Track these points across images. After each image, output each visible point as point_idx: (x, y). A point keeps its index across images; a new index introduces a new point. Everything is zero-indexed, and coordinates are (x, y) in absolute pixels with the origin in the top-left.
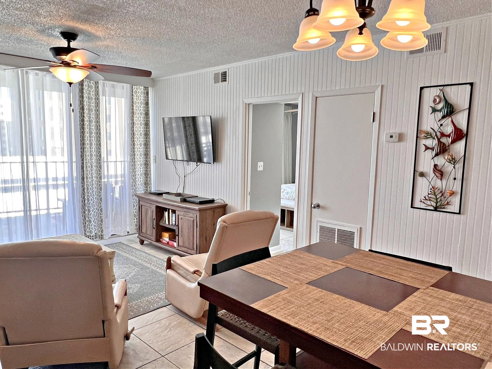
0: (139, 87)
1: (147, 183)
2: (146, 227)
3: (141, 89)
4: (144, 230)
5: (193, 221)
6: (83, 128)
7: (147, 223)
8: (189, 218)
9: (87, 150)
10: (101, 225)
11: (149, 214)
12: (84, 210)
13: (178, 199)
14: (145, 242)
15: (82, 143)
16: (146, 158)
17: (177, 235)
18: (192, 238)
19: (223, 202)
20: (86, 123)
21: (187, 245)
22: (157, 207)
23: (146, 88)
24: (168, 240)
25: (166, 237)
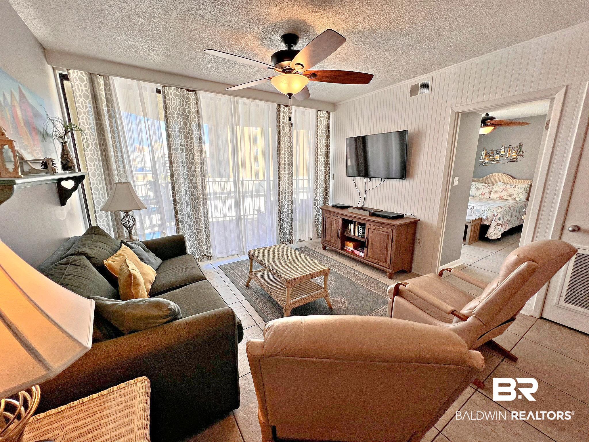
0: (323, 112)
1: (326, 198)
2: (331, 236)
3: (324, 113)
4: (328, 238)
5: (388, 235)
6: (280, 150)
7: (331, 233)
8: (382, 232)
9: (282, 169)
10: (292, 232)
11: (334, 225)
12: (279, 220)
13: (367, 213)
14: (327, 248)
15: (279, 163)
16: (326, 176)
17: (366, 247)
18: (385, 252)
19: (412, 217)
20: (282, 145)
21: (378, 257)
22: (344, 220)
23: (328, 113)
24: (352, 249)
25: (350, 246)
